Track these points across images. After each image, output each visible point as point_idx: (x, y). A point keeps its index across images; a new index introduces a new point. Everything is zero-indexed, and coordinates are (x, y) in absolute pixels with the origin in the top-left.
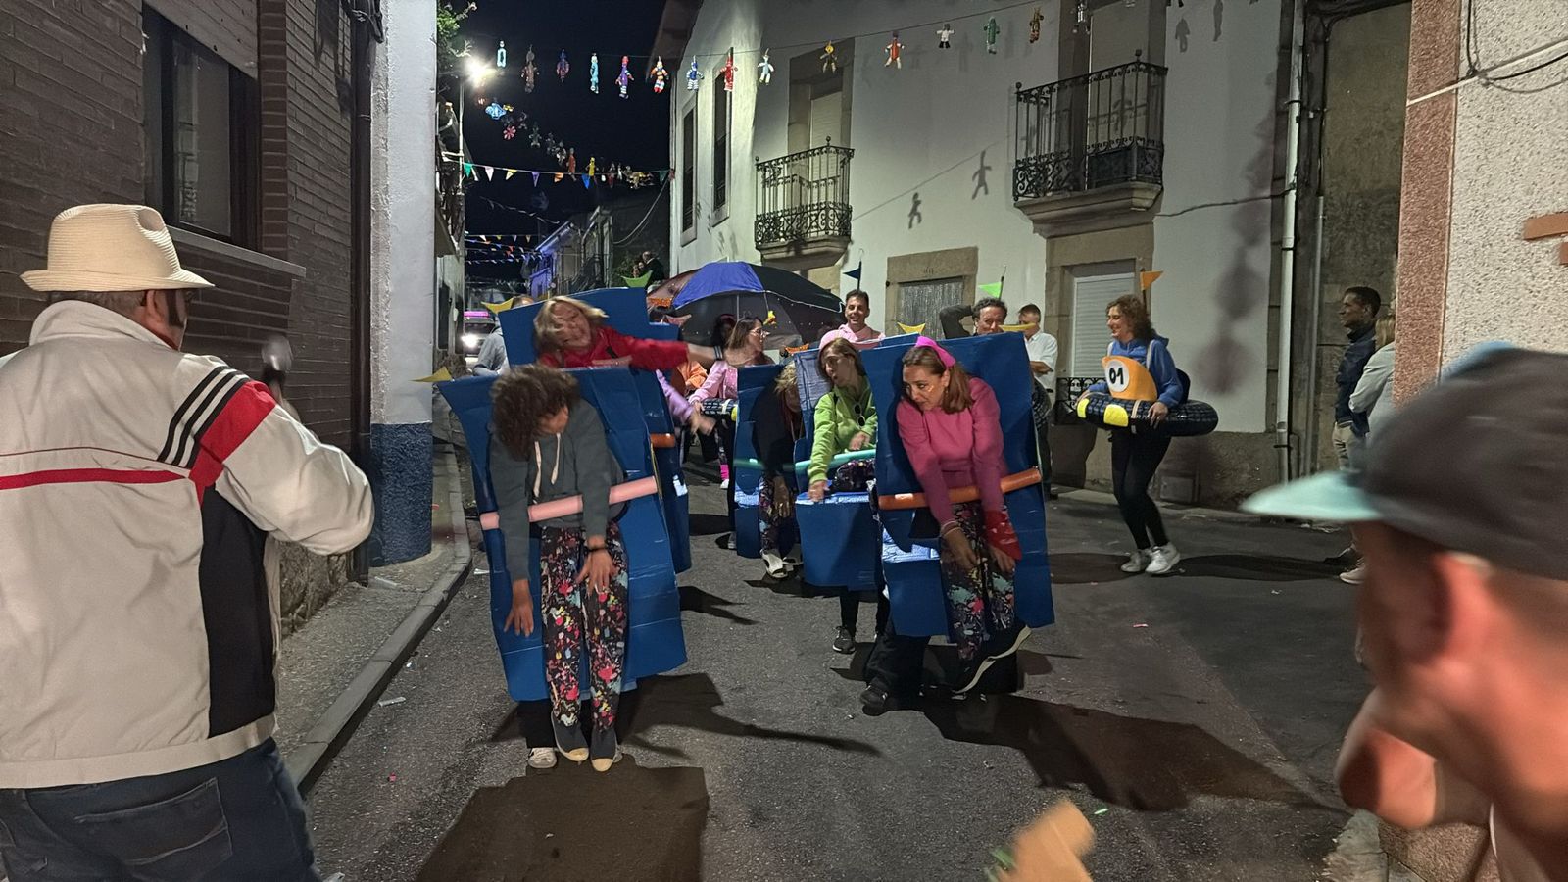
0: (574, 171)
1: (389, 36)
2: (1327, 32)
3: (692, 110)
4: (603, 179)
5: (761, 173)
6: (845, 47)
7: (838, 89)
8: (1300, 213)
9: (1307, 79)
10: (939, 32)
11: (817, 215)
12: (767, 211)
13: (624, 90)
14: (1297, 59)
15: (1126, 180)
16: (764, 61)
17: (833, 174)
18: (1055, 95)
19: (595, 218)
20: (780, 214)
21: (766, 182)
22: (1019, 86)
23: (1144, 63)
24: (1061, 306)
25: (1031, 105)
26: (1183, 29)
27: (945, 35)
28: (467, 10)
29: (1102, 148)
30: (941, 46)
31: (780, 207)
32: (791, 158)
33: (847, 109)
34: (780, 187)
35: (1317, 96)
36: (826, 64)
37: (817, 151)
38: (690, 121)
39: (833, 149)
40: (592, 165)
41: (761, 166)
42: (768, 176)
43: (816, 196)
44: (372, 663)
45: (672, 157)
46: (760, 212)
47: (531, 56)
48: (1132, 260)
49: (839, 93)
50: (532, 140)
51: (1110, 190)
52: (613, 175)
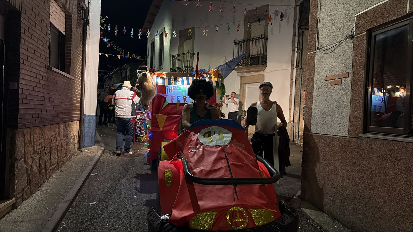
0: (124, 55)
1: (90, 25)
2: (303, 33)
3: (153, 42)
4: (131, 57)
5: (172, 58)
6: (193, 29)
7: (191, 39)
8: (297, 73)
9: (299, 42)
10: (216, 28)
11: (186, 69)
12: (173, 67)
13: (140, 37)
14: (296, 38)
15: (259, 64)
16: (174, 32)
17: (189, 59)
18: (242, 44)
19: (125, 67)
20: (176, 68)
21: (173, 60)
22: (234, 41)
23: (263, 37)
24: (243, 93)
25: (237, 45)
26: (272, 30)
27: (217, 29)
28: (105, 18)
29: (253, 56)
30: (216, 31)
31: (176, 67)
32: (179, 55)
33: (193, 44)
34: (176, 62)
35: (301, 47)
36: (189, 34)
37: (186, 54)
38: (153, 44)
39: (190, 53)
40: (128, 54)
41: (172, 56)
42: (173, 59)
43: (185, 64)
44: (88, 167)
45: (148, 53)
46: (171, 68)
47: (116, 28)
48: (259, 82)
49: (191, 40)
50: (114, 47)
51: (255, 66)
52: (133, 57)
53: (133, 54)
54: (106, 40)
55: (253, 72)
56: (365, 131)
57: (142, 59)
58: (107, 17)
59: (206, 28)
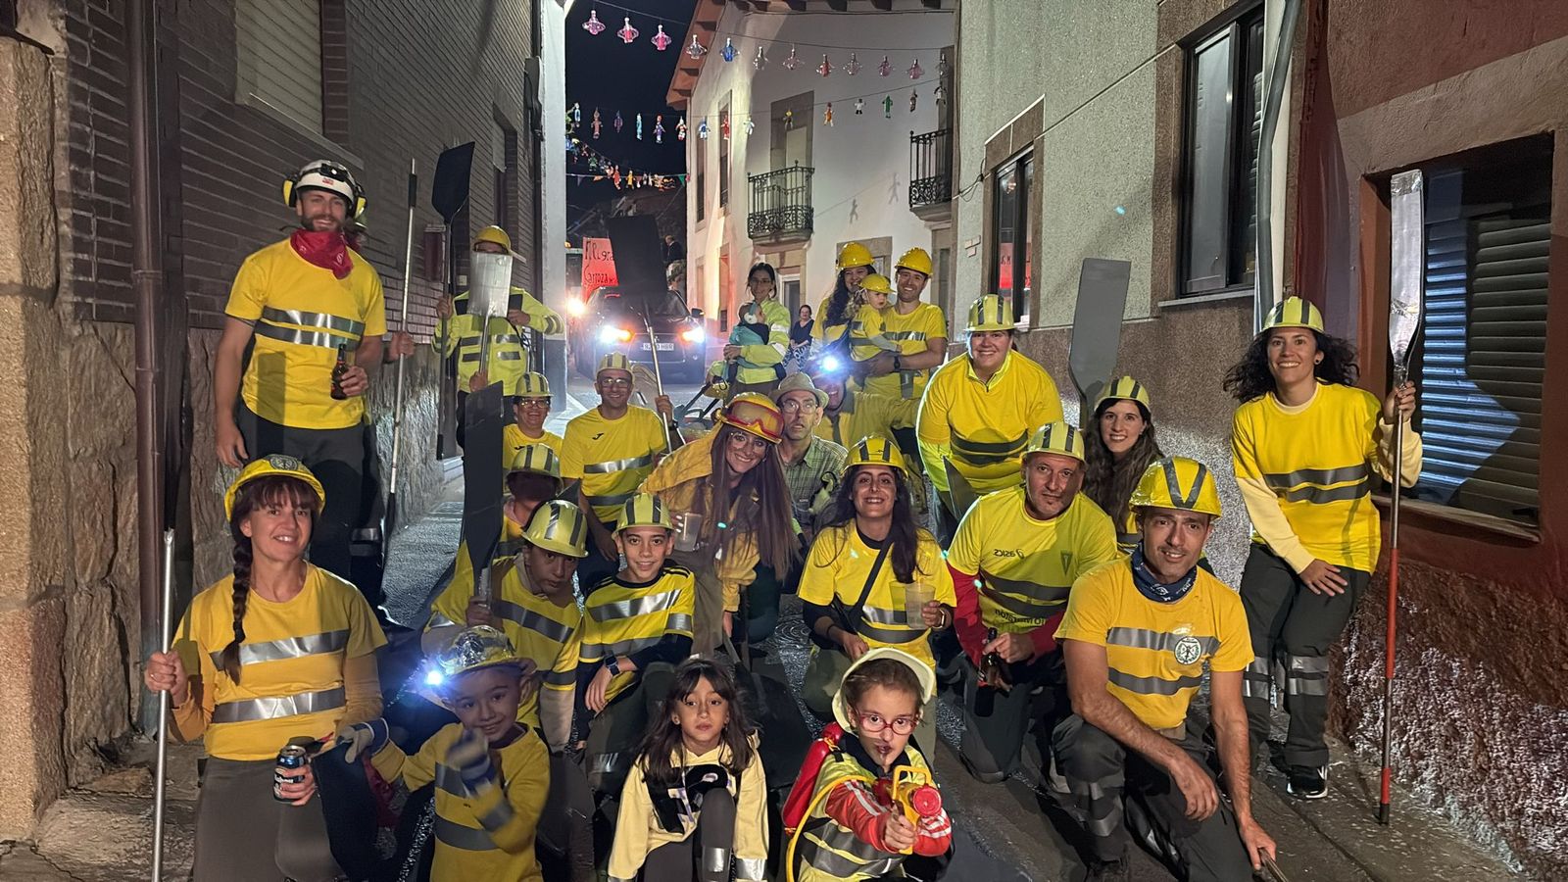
5: (751, 184)
7: (805, 124)
11: (791, 214)
12: (757, 211)
13: (659, 138)
17: (801, 185)
18: (933, 140)
20: (765, 213)
21: (755, 191)
22: (912, 133)
24: (940, 275)
25: (920, 145)
30: (858, 113)
31: (765, 208)
32: (772, 174)
33: (810, 140)
34: (765, 194)
37: (789, 170)
39: (800, 169)
41: (752, 180)
42: (757, 186)
43: (789, 201)
46: (751, 212)
47: (596, 115)
49: (805, 128)
50: (590, 163)
52: (645, 183)
53: (645, 174)
57: (672, 184)
59: (830, 105)
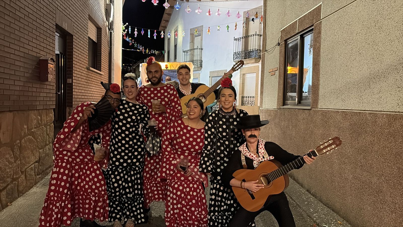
3: (170, 38)
4: (150, 53)
6: (202, 27)
11: (195, 62)
12: (185, 61)
13: (155, 37)
17: (199, 53)
18: (241, 40)
21: (185, 55)
22: (234, 37)
23: (257, 34)
24: (243, 82)
25: (237, 41)
29: (251, 50)
30: (218, 30)
31: (188, 60)
32: (190, 50)
33: (202, 40)
34: (188, 56)
37: (195, 49)
39: (199, 49)
40: (147, 50)
41: (184, 52)
43: (195, 58)
45: (165, 48)
47: (136, 30)
48: (256, 73)
49: (200, 36)
50: (135, 45)
51: (251, 59)
52: (152, 52)
53: (152, 50)
54: (128, 39)
55: (250, 64)
56: (284, 104)
57: (160, 54)
58: (127, 24)
59: (209, 28)
